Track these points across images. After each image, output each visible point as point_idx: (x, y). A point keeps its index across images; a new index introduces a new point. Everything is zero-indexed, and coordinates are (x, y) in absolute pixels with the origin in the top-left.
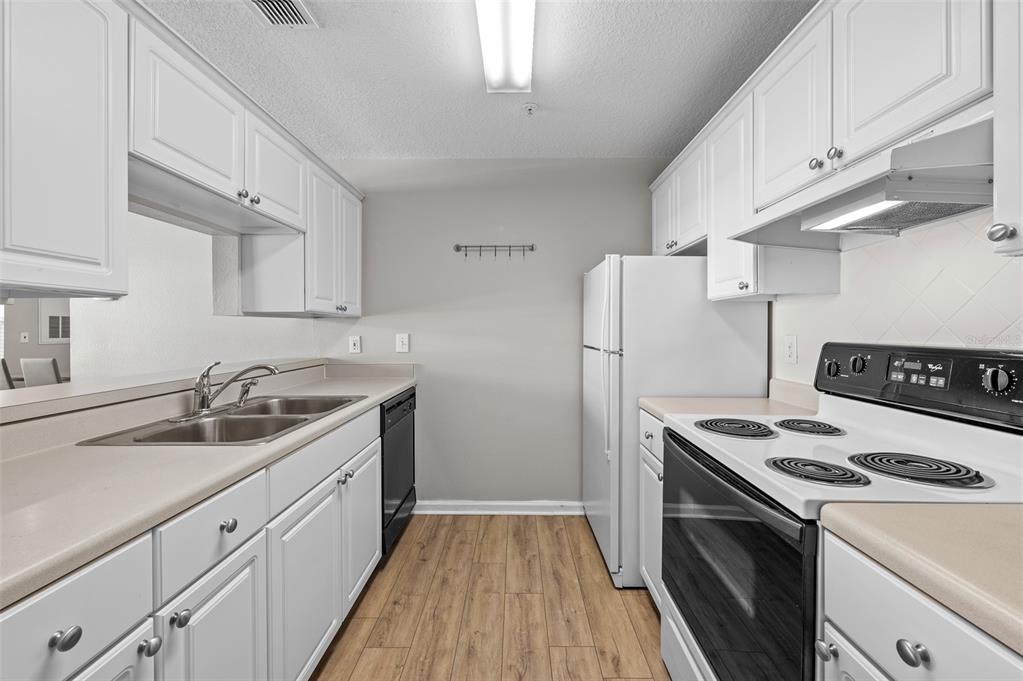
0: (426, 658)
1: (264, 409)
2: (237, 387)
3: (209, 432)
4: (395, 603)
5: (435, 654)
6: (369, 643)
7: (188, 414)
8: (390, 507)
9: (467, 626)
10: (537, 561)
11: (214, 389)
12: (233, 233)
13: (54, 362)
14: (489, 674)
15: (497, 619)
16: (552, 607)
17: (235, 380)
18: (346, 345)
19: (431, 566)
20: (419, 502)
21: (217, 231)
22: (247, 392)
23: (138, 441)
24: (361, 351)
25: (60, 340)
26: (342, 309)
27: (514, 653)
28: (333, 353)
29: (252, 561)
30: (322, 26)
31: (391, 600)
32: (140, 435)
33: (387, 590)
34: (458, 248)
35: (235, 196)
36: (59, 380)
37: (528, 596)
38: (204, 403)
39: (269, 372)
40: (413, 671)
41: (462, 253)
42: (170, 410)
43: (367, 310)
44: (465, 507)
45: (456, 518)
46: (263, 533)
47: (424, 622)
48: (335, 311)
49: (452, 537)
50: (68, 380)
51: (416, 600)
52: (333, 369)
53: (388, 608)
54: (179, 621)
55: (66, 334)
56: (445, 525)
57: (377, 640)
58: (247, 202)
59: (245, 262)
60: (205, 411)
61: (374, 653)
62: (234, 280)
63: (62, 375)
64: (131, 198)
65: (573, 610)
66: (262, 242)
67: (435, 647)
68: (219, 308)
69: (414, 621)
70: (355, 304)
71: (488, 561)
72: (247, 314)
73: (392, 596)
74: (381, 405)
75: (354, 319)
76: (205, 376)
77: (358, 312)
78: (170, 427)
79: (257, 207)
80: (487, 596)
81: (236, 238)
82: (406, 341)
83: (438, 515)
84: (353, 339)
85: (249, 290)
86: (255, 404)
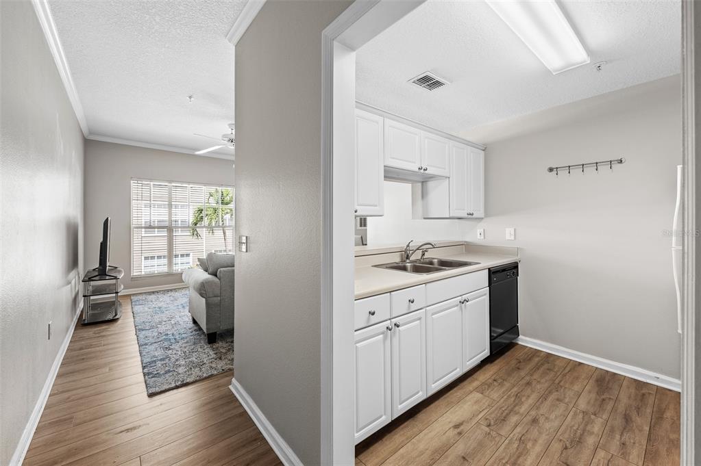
0: (506, 410)
1: (431, 263)
2: (420, 252)
3: (409, 268)
4: (495, 380)
5: (511, 411)
6: (476, 389)
7: (403, 261)
8: (495, 332)
9: (537, 409)
10: (611, 403)
11: (411, 252)
12: (419, 182)
13: (362, 237)
14: (544, 435)
15: (561, 415)
16: (612, 430)
17: (418, 249)
18: (475, 235)
19: (522, 373)
20: (520, 337)
21: (413, 182)
22: (424, 254)
23: (387, 268)
24: (484, 238)
25: (363, 228)
26: (470, 214)
27: (566, 436)
28: (468, 238)
29: (420, 319)
30: (451, 82)
31: (493, 378)
32: (388, 266)
33: (491, 373)
34: (551, 170)
35: (417, 170)
36: (363, 245)
37: (593, 417)
38: (408, 257)
39: (431, 247)
40: (497, 411)
41: (554, 172)
42: (396, 259)
43: (487, 214)
44: (558, 350)
45: (549, 355)
46: (424, 310)
47: (510, 395)
48: (467, 216)
49: (542, 364)
50: (366, 245)
51: (507, 385)
52: (469, 248)
53: (490, 381)
54: (397, 325)
55: (365, 225)
56: (539, 356)
57: (481, 389)
58: (422, 171)
59: (424, 195)
60: (408, 261)
61: (477, 395)
62: (419, 202)
63: (364, 243)
64: (385, 177)
65: (632, 441)
66: (431, 184)
67: (513, 408)
68: (414, 216)
69: (503, 393)
70: (480, 211)
71: (567, 386)
72: (425, 218)
73: (494, 376)
74: (489, 269)
75: (480, 219)
76: (408, 246)
77: (482, 216)
78: (396, 265)
79: (426, 172)
80: (557, 402)
81: (420, 184)
82: (513, 233)
83: (536, 350)
84: (480, 230)
85: (425, 208)
86: (427, 260)
